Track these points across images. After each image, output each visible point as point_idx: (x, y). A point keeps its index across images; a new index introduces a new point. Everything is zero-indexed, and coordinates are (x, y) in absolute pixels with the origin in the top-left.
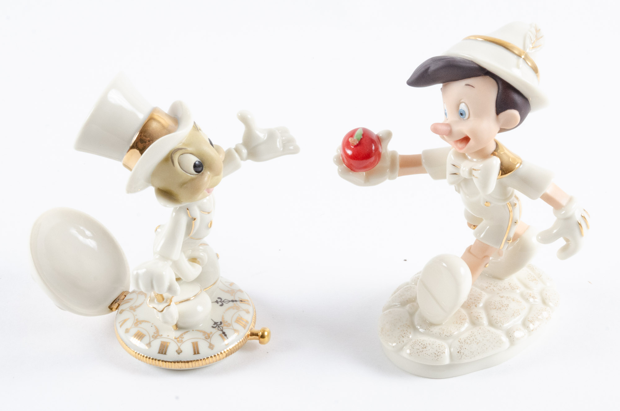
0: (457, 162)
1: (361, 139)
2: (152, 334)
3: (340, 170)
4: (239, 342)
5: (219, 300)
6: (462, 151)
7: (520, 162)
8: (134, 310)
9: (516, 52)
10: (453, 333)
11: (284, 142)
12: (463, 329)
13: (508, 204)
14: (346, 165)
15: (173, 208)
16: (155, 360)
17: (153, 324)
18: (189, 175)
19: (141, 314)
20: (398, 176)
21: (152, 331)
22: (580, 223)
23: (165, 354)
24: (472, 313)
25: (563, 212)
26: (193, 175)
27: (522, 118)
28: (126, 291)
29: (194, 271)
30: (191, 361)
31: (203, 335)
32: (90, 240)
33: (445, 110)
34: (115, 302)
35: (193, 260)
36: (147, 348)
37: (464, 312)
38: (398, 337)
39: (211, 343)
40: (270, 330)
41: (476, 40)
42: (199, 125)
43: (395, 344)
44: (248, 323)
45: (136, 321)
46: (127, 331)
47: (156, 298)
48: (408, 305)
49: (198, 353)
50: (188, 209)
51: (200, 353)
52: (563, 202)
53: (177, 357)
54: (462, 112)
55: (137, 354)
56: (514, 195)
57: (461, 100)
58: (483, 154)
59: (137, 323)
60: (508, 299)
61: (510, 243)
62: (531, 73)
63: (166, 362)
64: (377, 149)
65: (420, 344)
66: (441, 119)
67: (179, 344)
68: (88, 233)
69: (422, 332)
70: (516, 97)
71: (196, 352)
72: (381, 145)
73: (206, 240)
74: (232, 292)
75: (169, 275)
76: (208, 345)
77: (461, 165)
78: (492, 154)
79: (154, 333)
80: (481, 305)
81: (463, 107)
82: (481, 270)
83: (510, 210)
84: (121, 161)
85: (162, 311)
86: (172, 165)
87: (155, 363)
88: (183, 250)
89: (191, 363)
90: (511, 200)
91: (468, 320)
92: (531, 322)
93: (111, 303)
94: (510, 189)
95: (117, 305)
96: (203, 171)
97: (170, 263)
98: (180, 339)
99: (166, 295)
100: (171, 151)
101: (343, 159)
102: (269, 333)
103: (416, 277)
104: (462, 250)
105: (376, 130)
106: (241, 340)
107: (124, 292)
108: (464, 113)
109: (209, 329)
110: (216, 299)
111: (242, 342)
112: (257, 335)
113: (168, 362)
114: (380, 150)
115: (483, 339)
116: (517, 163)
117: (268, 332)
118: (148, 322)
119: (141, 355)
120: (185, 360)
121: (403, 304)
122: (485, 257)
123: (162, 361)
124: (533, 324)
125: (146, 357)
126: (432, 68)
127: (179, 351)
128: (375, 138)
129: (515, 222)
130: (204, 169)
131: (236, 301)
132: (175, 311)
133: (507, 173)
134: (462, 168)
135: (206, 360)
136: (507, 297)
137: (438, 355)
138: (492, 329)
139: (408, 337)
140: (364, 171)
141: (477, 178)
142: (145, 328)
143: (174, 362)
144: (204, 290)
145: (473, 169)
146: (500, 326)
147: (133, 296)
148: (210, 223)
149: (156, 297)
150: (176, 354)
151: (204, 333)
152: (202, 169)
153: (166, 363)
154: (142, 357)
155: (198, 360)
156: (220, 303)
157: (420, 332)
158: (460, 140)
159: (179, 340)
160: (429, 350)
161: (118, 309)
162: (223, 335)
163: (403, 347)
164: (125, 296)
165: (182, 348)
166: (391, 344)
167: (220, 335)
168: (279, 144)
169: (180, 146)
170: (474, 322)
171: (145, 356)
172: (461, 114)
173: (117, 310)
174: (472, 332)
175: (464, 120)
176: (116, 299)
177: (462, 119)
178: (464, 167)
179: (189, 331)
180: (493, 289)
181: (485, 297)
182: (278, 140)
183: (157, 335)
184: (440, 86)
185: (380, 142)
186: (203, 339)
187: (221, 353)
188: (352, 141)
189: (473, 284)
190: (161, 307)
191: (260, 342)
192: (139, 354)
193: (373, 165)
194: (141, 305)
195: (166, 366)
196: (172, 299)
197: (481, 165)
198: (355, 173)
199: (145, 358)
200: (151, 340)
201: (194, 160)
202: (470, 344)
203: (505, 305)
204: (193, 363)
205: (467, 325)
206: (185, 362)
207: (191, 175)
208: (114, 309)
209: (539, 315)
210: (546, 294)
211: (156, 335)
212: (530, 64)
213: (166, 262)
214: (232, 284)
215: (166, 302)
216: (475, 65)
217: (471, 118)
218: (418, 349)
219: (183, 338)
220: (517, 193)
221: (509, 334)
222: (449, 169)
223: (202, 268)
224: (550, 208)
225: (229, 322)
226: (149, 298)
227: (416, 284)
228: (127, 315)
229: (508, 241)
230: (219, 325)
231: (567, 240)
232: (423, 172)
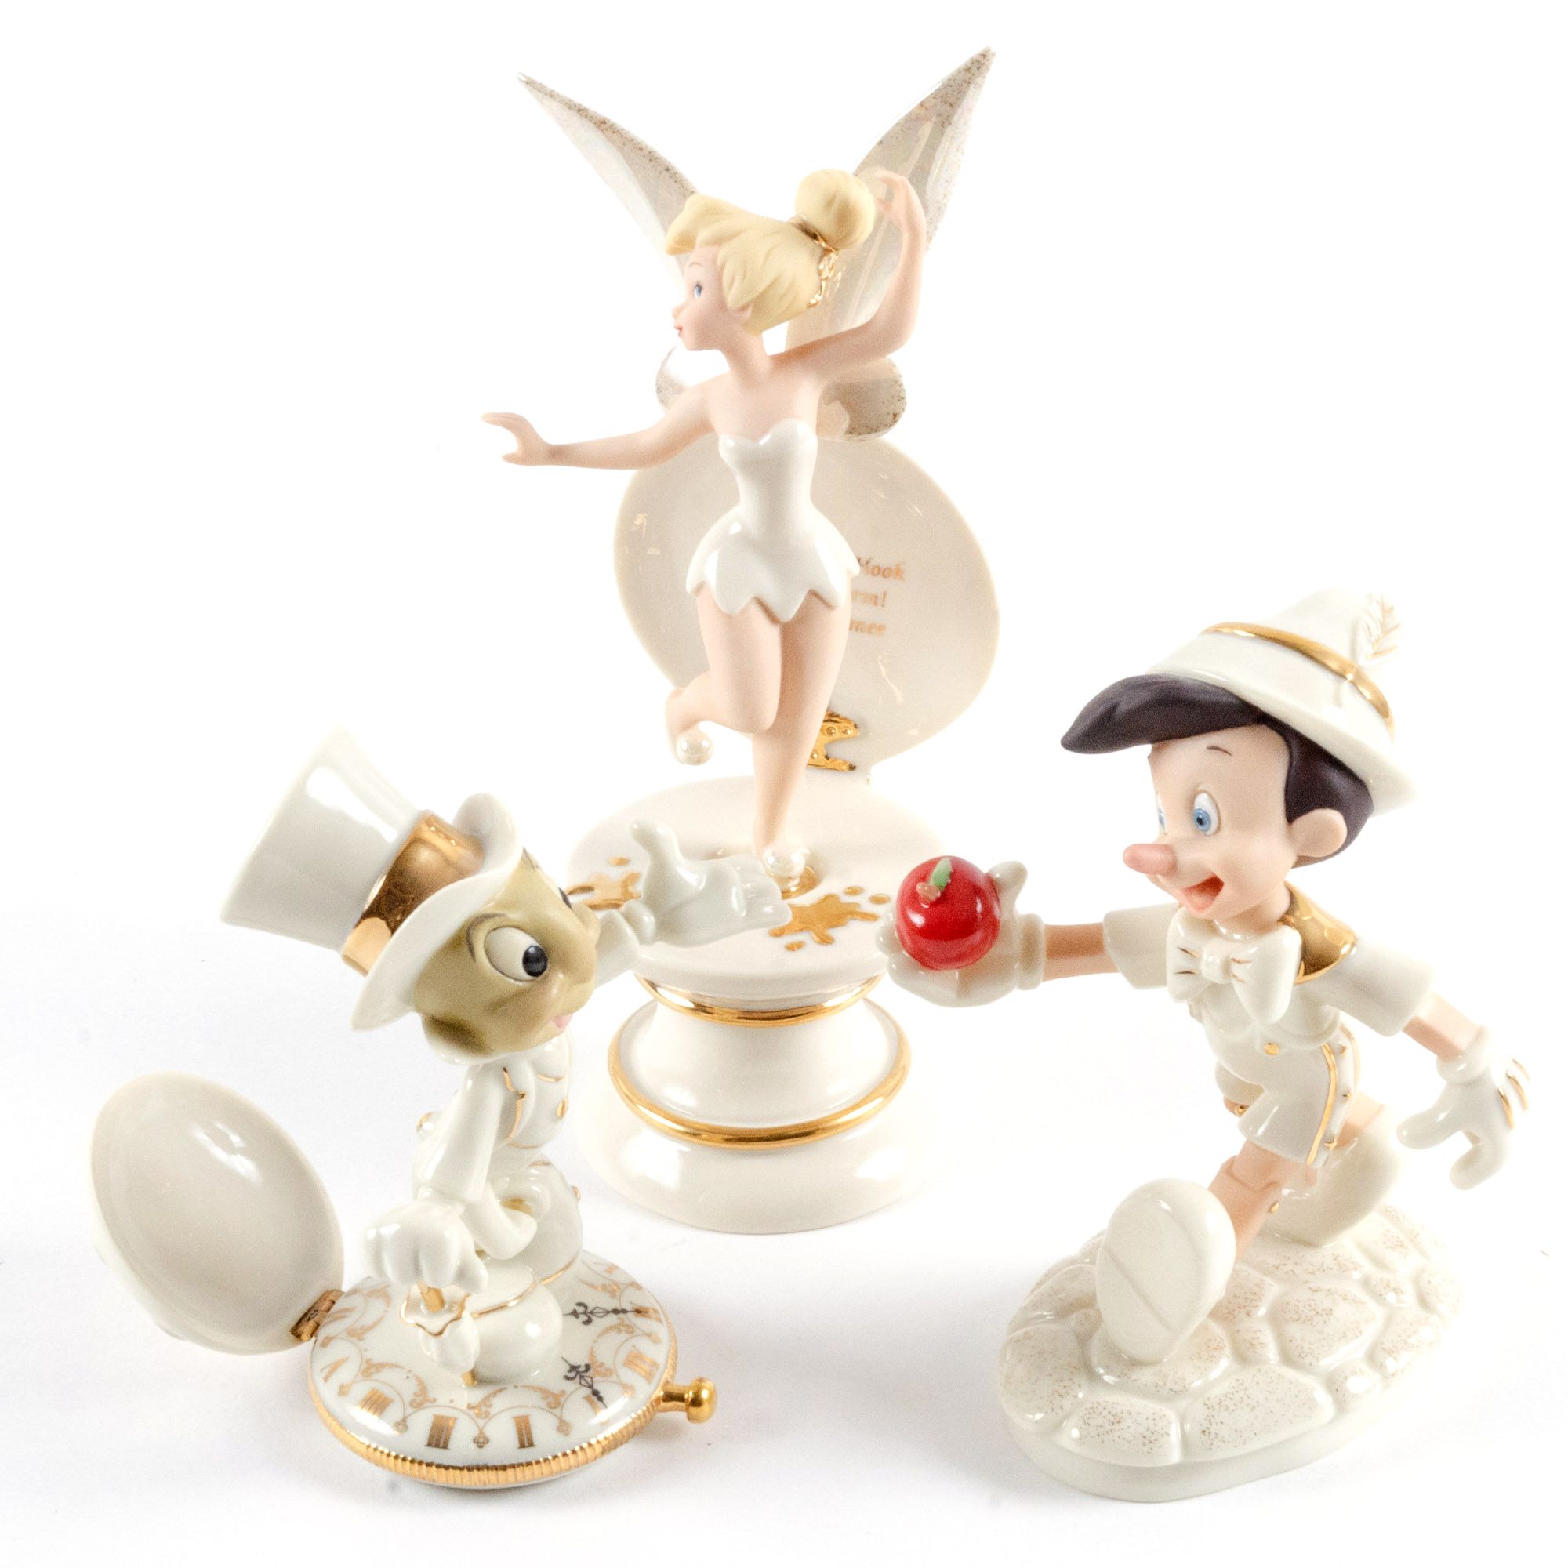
0: (1193, 942)
1: (948, 885)
2: (408, 1396)
3: (894, 966)
4: (634, 1415)
5: (580, 1309)
6: (1204, 915)
7: (1352, 940)
8: (360, 1337)
9: (1334, 665)
10: (1190, 1384)
11: (750, 896)
12: (1215, 1374)
13: (1324, 1050)
14: (910, 953)
15: (466, 1068)
16: (420, 1463)
17: (410, 1371)
18: (512, 981)
19: (378, 1346)
20: (1044, 981)
21: (409, 1389)
22: (1503, 1094)
23: (445, 1447)
24: (1238, 1331)
25: (1461, 1067)
26: (521, 980)
27: (1353, 830)
28: (333, 1291)
29: (517, 1232)
30: (513, 1466)
31: (543, 1398)
32: (238, 1155)
33: (1160, 811)
34: (307, 1318)
35: (515, 1203)
36: (396, 1433)
37: (1217, 1330)
38: (1049, 1396)
39: (564, 1418)
40: (714, 1388)
41: (1234, 635)
42: (536, 856)
43: (1042, 1415)
44: (657, 1369)
45: (364, 1366)
46: (343, 1391)
47: (425, 1300)
48: (1074, 1315)
49: (531, 1445)
50: (505, 1069)
51: (535, 1443)
52: (1461, 1040)
53: (474, 1456)
54: (1201, 817)
55: (371, 1450)
56: (1339, 1025)
57: (1198, 786)
58: (1256, 922)
59: (368, 1369)
60: (1332, 1294)
61: (1331, 1149)
62: (1373, 716)
63: (447, 1468)
64: (988, 911)
65: (1105, 1413)
66: (1150, 834)
67: (481, 1422)
68: (235, 1139)
69: (1109, 1382)
70: (1336, 778)
71: (526, 1442)
72: (998, 900)
73: (547, 1151)
74: (612, 1289)
75: (458, 1241)
76: (555, 1422)
77: (1203, 948)
78: (1279, 921)
79: (416, 1394)
80: (1262, 1311)
81: (1203, 803)
82: (1260, 1220)
83: (1330, 1063)
84: (336, 950)
85: (440, 1333)
86: (469, 954)
87: (419, 1471)
88: (492, 1179)
89: (512, 1470)
90: (1331, 1038)
91: (1228, 1351)
92: (1390, 1352)
93: (298, 1319)
94: (1328, 1009)
95: (312, 1323)
96: (546, 972)
97: (460, 1209)
98: (483, 1409)
99: (451, 1291)
100: (467, 922)
101: (902, 938)
102: (712, 1394)
103: (1094, 1244)
104: (1211, 1170)
105: (984, 862)
106: (640, 1412)
107: (328, 1293)
108: (1205, 820)
109: (557, 1384)
110: (573, 1307)
111: (642, 1417)
112: (680, 1398)
113: (454, 1468)
114: (997, 912)
115: (1267, 1399)
116: (1345, 943)
117: (710, 1390)
118: (397, 1366)
119: (382, 1452)
120: (498, 1463)
121: (1062, 1313)
122: (1268, 1186)
123: (439, 1466)
124: (1395, 1359)
125: (396, 1457)
126: (1124, 708)
127: (481, 1440)
128: (982, 883)
129: (1345, 1096)
130: (549, 965)
131: (624, 1311)
132: (471, 1333)
133: (1319, 969)
134: (1205, 956)
135: (552, 1463)
136: (1329, 1290)
137: (1150, 1440)
138: (1290, 1373)
139: (1075, 1397)
140: (956, 968)
141: (1243, 981)
142: (388, 1381)
143: (470, 1469)
144: (543, 1283)
145: (1234, 960)
146: (1311, 1364)
147: (356, 1301)
148: (561, 1106)
149: (423, 1297)
150: (473, 1446)
151: (545, 1393)
152: (545, 968)
153: (448, 1471)
154: (384, 1456)
155: (529, 1464)
156: (584, 1318)
157: (1106, 1384)
158: (1199, 886)
159: (481, 1411)
160: (1129, 1427)
161: (316, 1336)
162: (595, 1398)
163: (1062, 1422)
164: (333, 1302)
165: (489, 1431)
166: (1031, 1416)
167: (587, 1398)
168: (736, 902)
169: (489, 909)
170: (1244, 1355)
171: (393, 1454)
172: (1200, 821)
173: (314, 1339)
174: (1238, 1380)
175: (1206, 835)
176: (310, 1310)
177: (1202, 833)
178: (1211, 955)
179: (505, 1389)
180: (1292, 1271)
181: (1273, 1290)
182: (734, 890)
183: (422, 1399)
184: (1146, 749)
185: (996, 893)
186: (542, 1409)
187: (590, 1445)
188: (924, 891)
189: (1239, 1258)
190: (436, 1324)
191: (690, 1418)
192: (376, 1449)
193: (978, 951)
194: (375, 1324)
195: (447, 1479)
196: (466, 1304)
197: (1253, 950)
198: (933, 971)
199: (392, 1458)
200: (408, 1413)
201: (524, 942)
202: (1233, 1411)
203: (1323, 1310)
204: (519, 1470)
205: (1225, 1363)
206: (496, 1468)
207: (517, 983)
208: (304, 1337)
209: (1409, 1336)
210: (1430, 1282)
211: (419, 1399)
212: (1368, 694)
213: (449, 1207)
214: (612, 1268)
215: (450, 1310)
216: (1230, 699)
217: (1225, 831)
218: (1101, 1426)
219: (491, 1406)
220: (1346, 1019)
221: (1334, 1384)
222: (1174, 960)
223: (539, 1224)
224: (1430, 1058)
225: (609, 1363)
226: (405, 1303)
227: (1093, 1262)
228: (340, 1349)
229: (1326, 1145)
230: (583, 1372)
231: (1474, 1139)
232: (1109, 968)
